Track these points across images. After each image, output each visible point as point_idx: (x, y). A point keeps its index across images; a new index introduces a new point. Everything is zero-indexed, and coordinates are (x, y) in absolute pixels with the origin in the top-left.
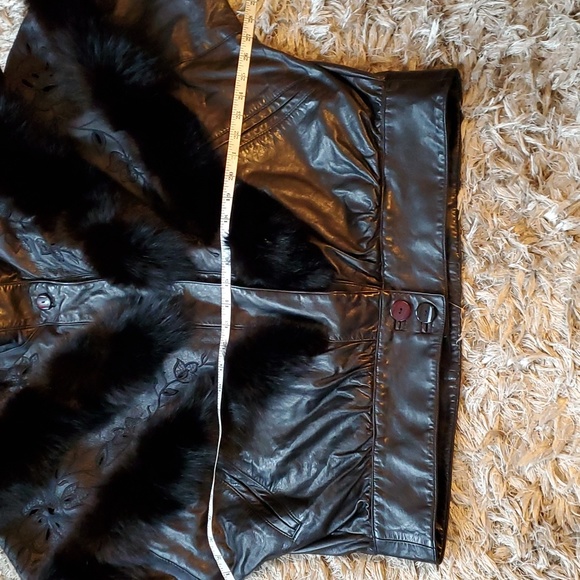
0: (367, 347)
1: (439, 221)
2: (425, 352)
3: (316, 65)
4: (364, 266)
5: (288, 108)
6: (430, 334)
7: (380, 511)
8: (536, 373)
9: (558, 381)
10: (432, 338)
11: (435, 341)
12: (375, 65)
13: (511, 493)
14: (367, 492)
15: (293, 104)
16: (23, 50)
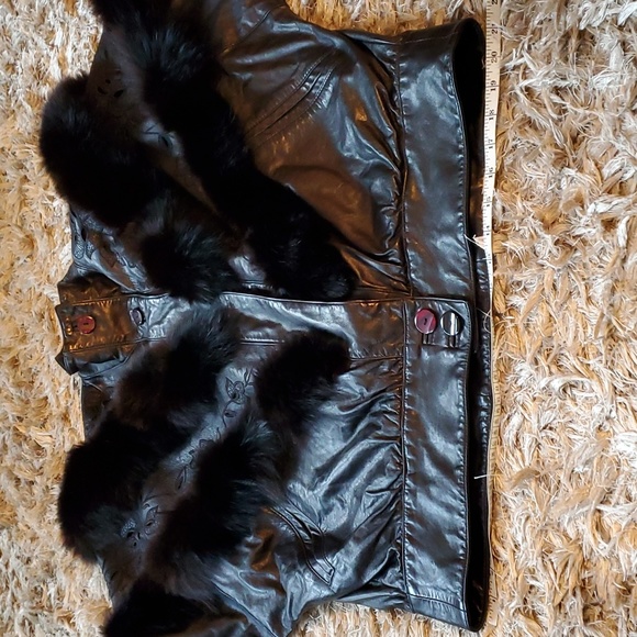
0: (395, 365)
1: (459, 210)
2: (452, 372)
3: (341, 34)
4: (386, 268)
5: (318, 87)
6: (458, 349)
7: (411, 562)
8: (574, 400)
9: (597, 410)
10: (460, 354)
11: (462, 357)
12: (404, 24)
13: (546, 551)
14: (399, 538)
15: (321, 83)
16: (103, 56)
